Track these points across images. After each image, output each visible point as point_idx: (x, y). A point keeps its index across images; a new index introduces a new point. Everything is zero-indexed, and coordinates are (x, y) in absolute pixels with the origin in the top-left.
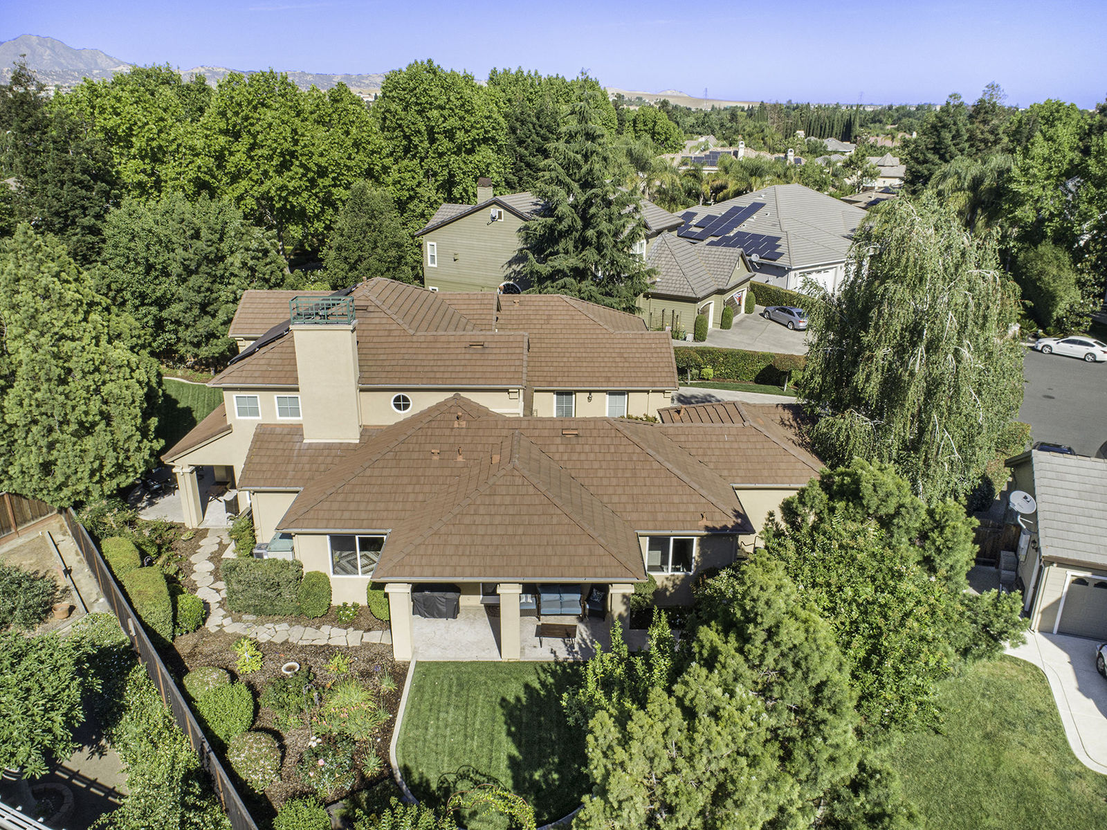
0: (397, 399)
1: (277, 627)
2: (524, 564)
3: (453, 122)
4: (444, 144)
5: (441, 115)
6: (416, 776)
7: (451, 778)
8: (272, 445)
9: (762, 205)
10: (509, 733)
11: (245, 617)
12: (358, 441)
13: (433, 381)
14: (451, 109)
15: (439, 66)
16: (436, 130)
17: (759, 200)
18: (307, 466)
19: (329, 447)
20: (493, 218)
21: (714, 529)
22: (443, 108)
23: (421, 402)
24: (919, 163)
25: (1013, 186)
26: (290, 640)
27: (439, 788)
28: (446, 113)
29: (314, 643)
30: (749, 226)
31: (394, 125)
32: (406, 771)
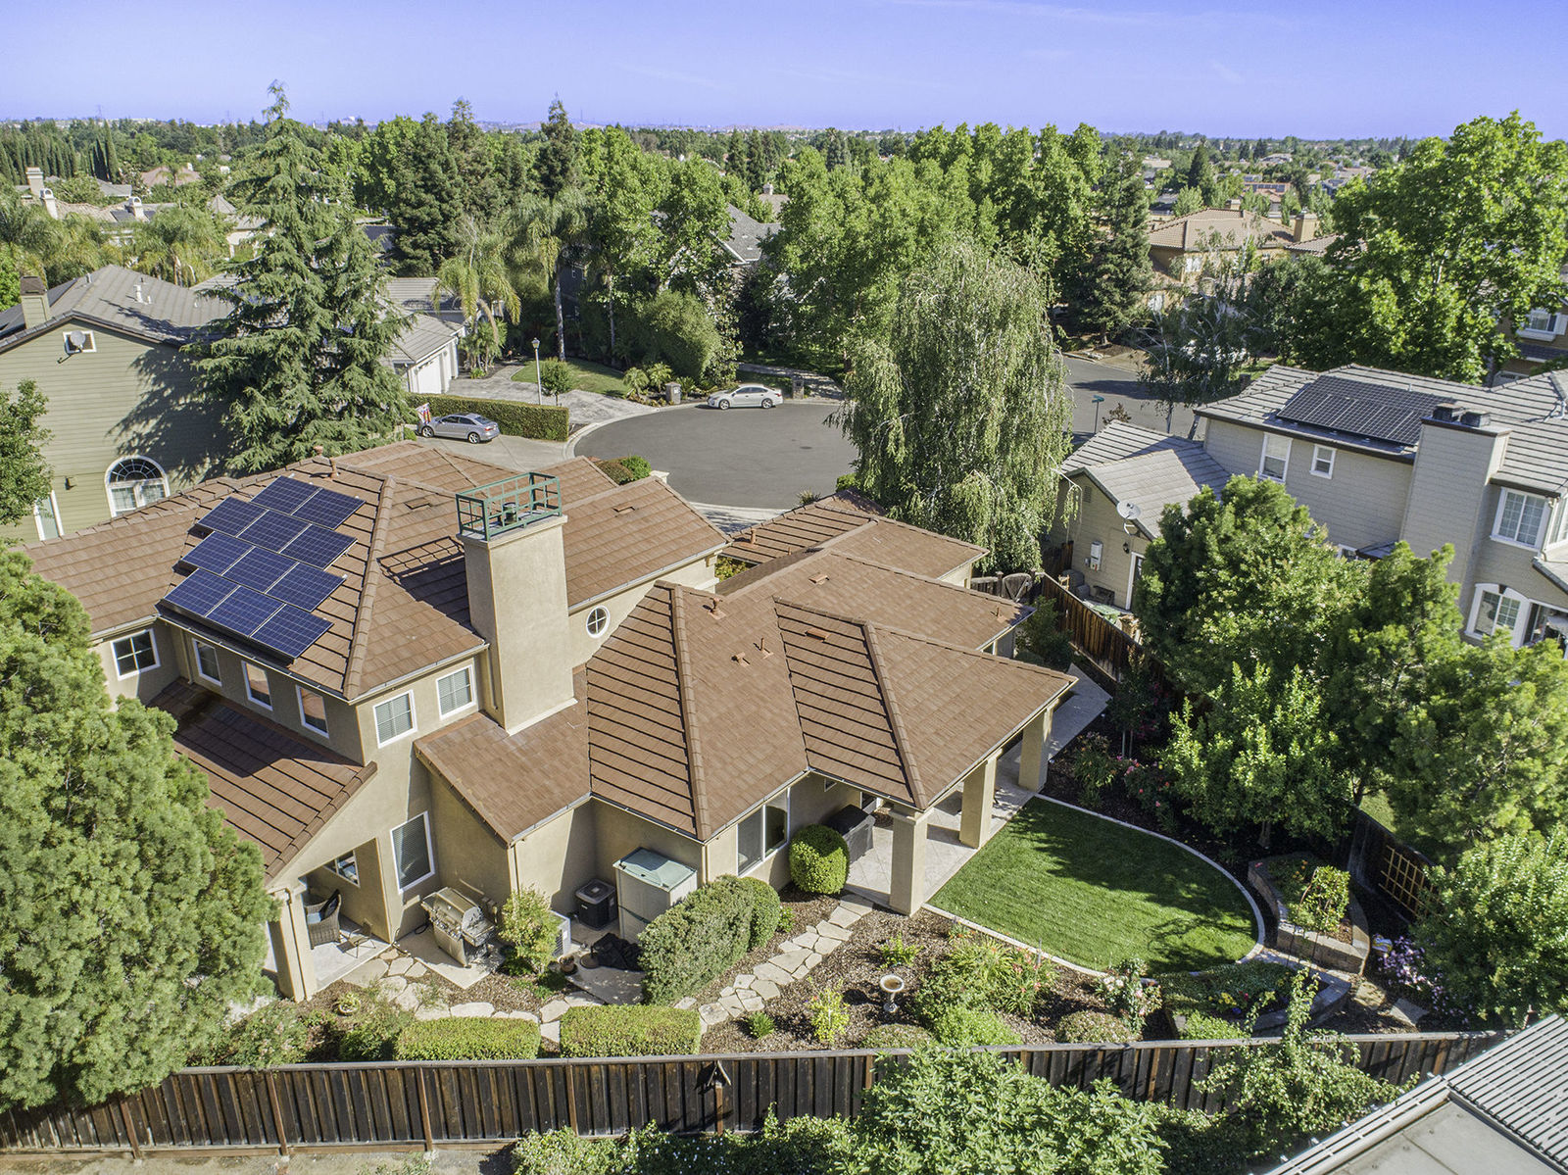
0: (592, 617)
8: (474, 761)
12: (577, 700)
13: (637, 572)
18: (558, 764)
19: (551, 726)
20: (71, 349)
23: (619, 611)
26: (782, 983)
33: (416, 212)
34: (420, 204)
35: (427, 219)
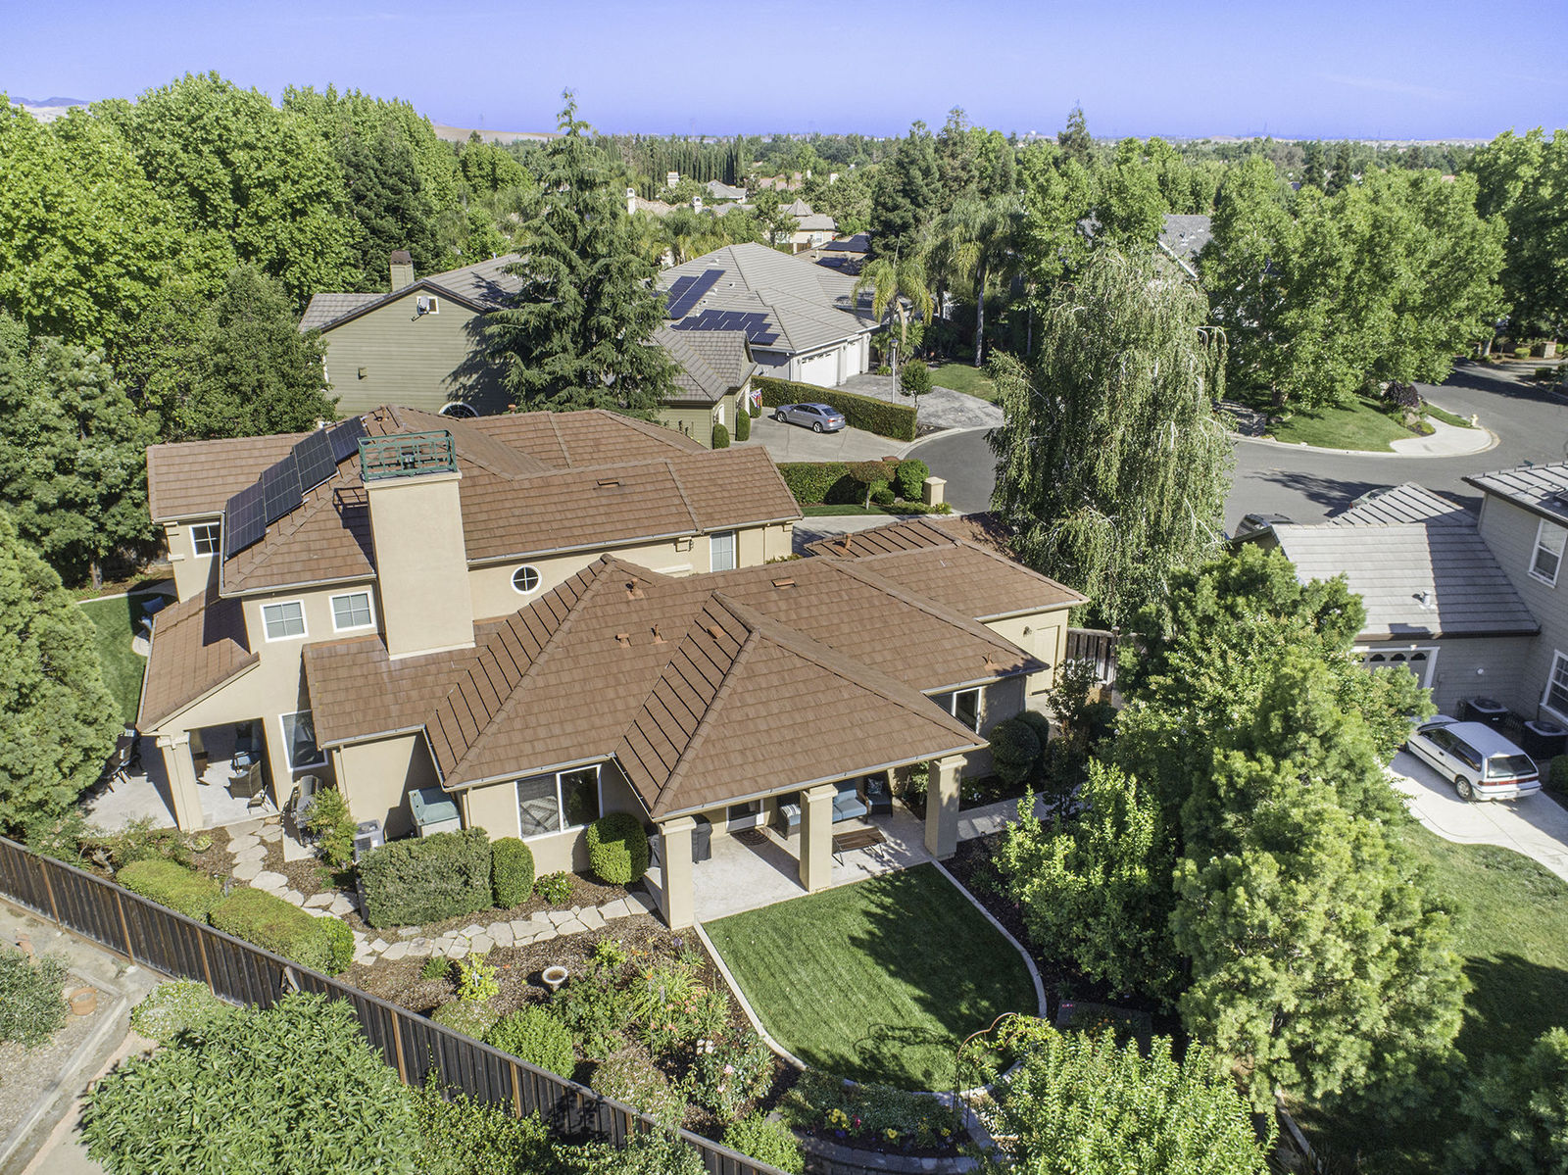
0: (520, 574)
1: (463, 932)
2: (837, 755)
3: (271, 170)
4: (268, 205)
5: (252, 158)
6: (823, 1057)
7: (869, 1044)
8: (343, 673)
9: (721, 273)
10: (892, 974)
11: (403, 932)
12: (473, 645)
13: (572, 541)
14: (266, 148)
15: (229, 83)
16: (246, 182)
17: (715, 266)
18: (414, 694)
19: (433, 660)
20: (422, 310)
21: (1005, 672)
22: (252, 147)
23: (554, 575)
24: (888, 210)
25: (1036, 232)
26: (500, 944)
27: (864, 1060)
28: (259, 154)
29: (539, 938)
30: (712, 300)
31: (172, 175)
32: (804, 1054)
33: (890, 216)
34: (896, 207)
35: (899, 222)
